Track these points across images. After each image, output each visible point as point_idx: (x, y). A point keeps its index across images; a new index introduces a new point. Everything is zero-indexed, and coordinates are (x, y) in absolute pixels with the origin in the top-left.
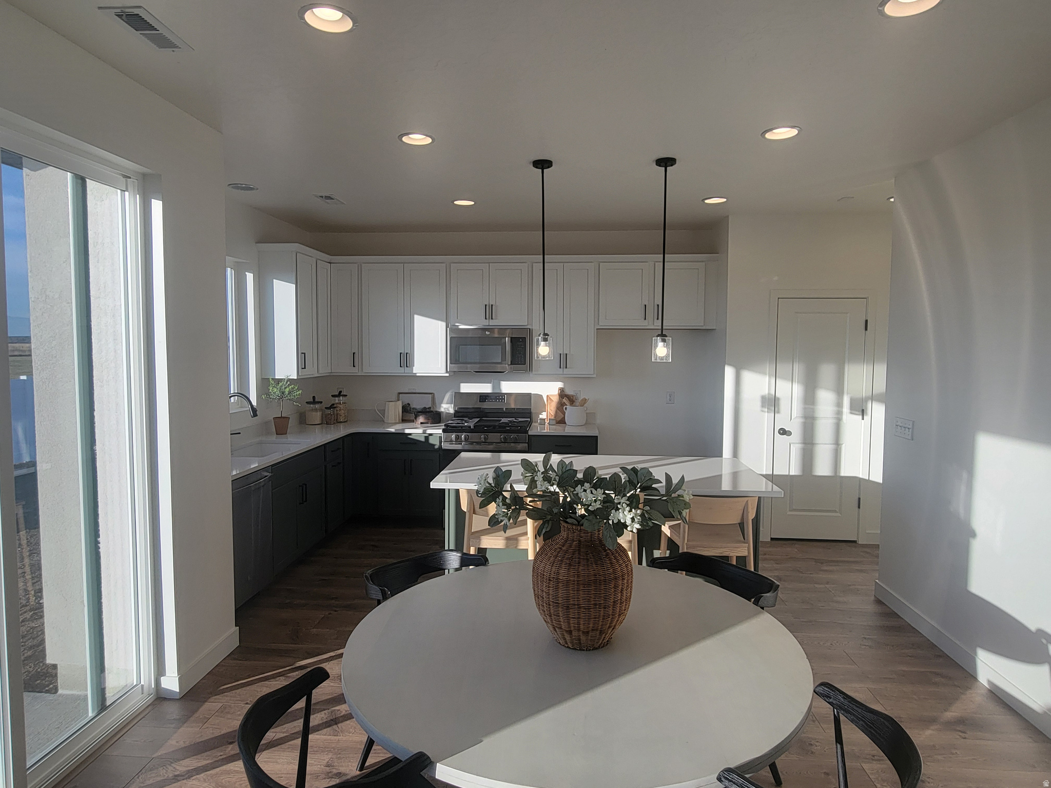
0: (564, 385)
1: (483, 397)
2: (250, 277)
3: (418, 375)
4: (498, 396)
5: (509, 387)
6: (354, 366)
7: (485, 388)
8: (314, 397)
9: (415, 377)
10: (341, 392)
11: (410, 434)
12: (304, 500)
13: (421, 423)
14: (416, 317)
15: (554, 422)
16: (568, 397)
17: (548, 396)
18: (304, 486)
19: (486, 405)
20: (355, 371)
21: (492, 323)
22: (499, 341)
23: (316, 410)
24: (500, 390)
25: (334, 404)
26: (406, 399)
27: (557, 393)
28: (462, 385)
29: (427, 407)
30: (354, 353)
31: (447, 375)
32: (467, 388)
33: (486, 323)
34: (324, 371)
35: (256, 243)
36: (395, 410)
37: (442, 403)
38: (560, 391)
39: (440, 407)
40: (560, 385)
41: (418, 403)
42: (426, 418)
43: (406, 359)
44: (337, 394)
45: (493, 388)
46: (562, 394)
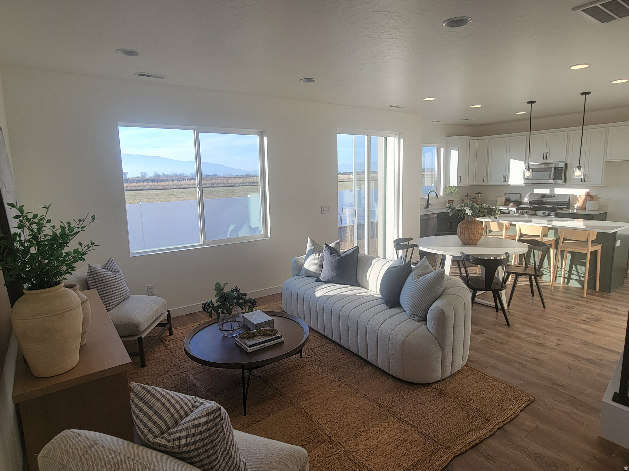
0: (590, 190)
1: (544, 196)
2: (442, 149)
3: (511, 185)
4: (552, 195)
5: (558, 191)
6: (484, 181)
7: (547, 191)
8: (468, 194)
9: (509, 186)
10: (479, 192)
11: (502, 210)
12: (451, 227)
13: (511, 206)
14: (511, 160)
15: (580, 208)
16: (590, 196)
17: (579, 196)
18: (451, 223)
19: (544, 200)
20: (484, 184)
21: (547, 161)
22: (549, 170)
23: (468, 199)
24: (554, 192)
25: (475, 197)
26: (508, 196)
27: (585, 194)
28: (535, 190)
29: (517, 199)
30: (484, 176)
31: (524, 185)
32: (537, 191)
33: (544, 161)
34: (471, 183)
35: (446, 137)
36: (502, 200)
37: (525, 198)
38: (586, 193)
39: (524, 200)
40: (588, 190)
41: (513, 198)
42: (513, 204)
43: (506, 178)
44: (478, 193)
45: (551, 191)
46: (588, 195)
